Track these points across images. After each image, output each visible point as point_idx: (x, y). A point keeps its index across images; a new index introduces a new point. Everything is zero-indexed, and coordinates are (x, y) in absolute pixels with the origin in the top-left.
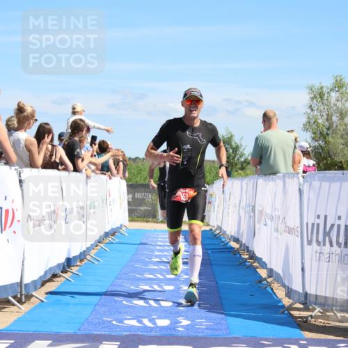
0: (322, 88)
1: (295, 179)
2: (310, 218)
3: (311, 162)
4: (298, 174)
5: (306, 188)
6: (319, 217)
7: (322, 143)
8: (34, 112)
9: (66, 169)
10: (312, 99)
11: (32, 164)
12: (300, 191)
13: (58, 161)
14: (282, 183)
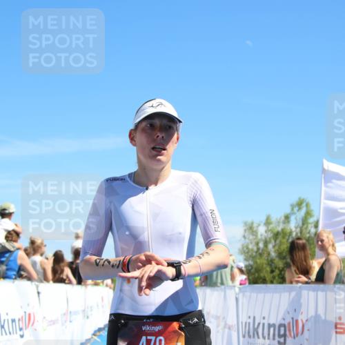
0: (252, 223)
1: (233, 290)
2: (244, 319)
3: (244, 277)
4: (234, 286)
5: (240, 296)
6: (249, 317)
7: (251, 263)
8: (43, 241)
9: (70, 282)
10: (245, 230)
11: (46, 279)
12: (237, 300)
13: (65, 277)
14: (223, 293)
